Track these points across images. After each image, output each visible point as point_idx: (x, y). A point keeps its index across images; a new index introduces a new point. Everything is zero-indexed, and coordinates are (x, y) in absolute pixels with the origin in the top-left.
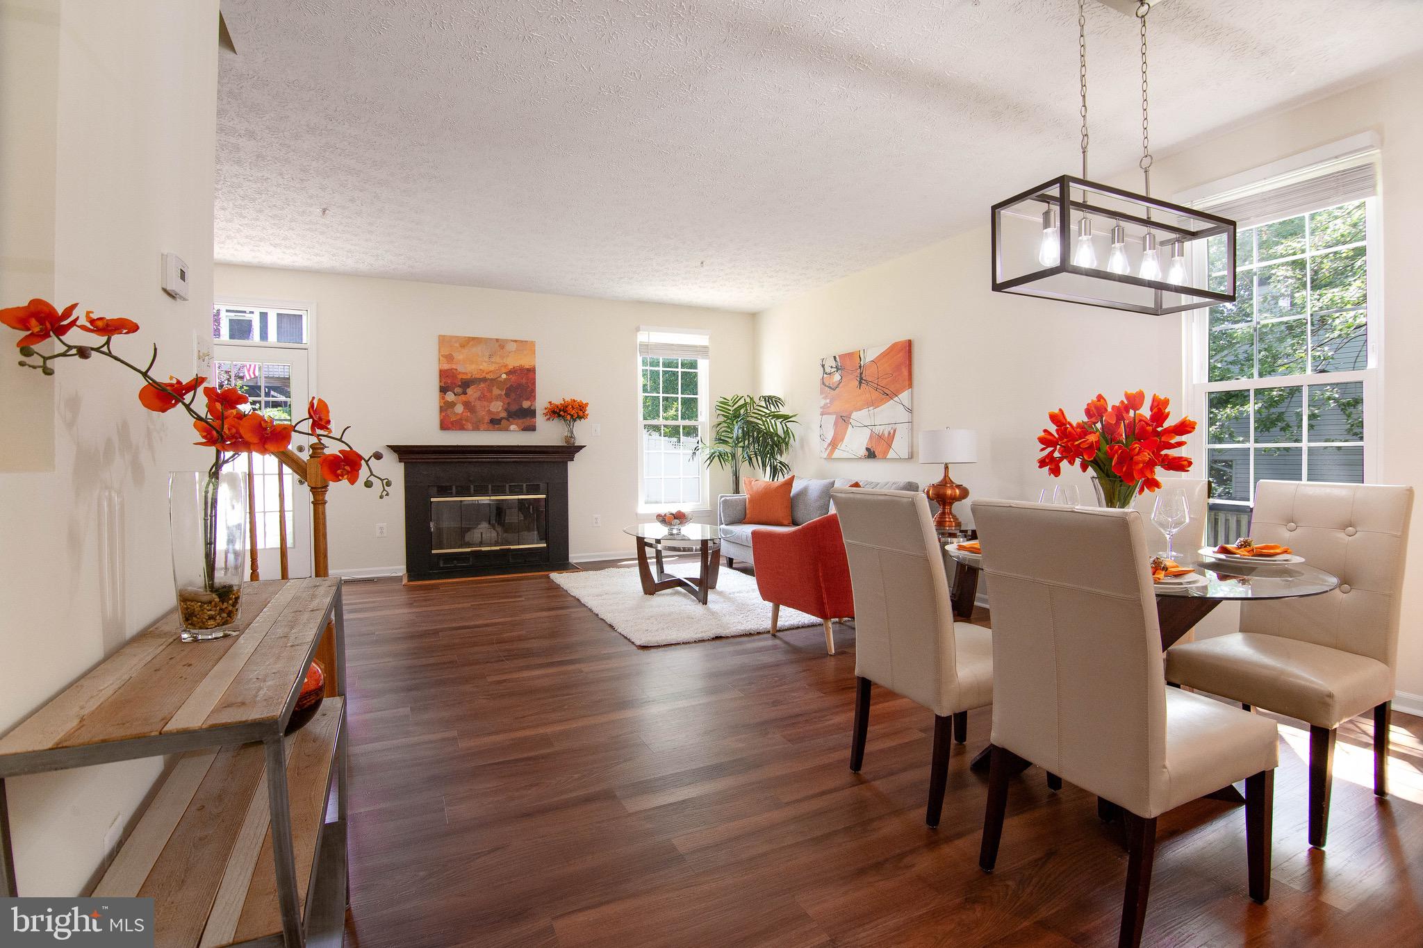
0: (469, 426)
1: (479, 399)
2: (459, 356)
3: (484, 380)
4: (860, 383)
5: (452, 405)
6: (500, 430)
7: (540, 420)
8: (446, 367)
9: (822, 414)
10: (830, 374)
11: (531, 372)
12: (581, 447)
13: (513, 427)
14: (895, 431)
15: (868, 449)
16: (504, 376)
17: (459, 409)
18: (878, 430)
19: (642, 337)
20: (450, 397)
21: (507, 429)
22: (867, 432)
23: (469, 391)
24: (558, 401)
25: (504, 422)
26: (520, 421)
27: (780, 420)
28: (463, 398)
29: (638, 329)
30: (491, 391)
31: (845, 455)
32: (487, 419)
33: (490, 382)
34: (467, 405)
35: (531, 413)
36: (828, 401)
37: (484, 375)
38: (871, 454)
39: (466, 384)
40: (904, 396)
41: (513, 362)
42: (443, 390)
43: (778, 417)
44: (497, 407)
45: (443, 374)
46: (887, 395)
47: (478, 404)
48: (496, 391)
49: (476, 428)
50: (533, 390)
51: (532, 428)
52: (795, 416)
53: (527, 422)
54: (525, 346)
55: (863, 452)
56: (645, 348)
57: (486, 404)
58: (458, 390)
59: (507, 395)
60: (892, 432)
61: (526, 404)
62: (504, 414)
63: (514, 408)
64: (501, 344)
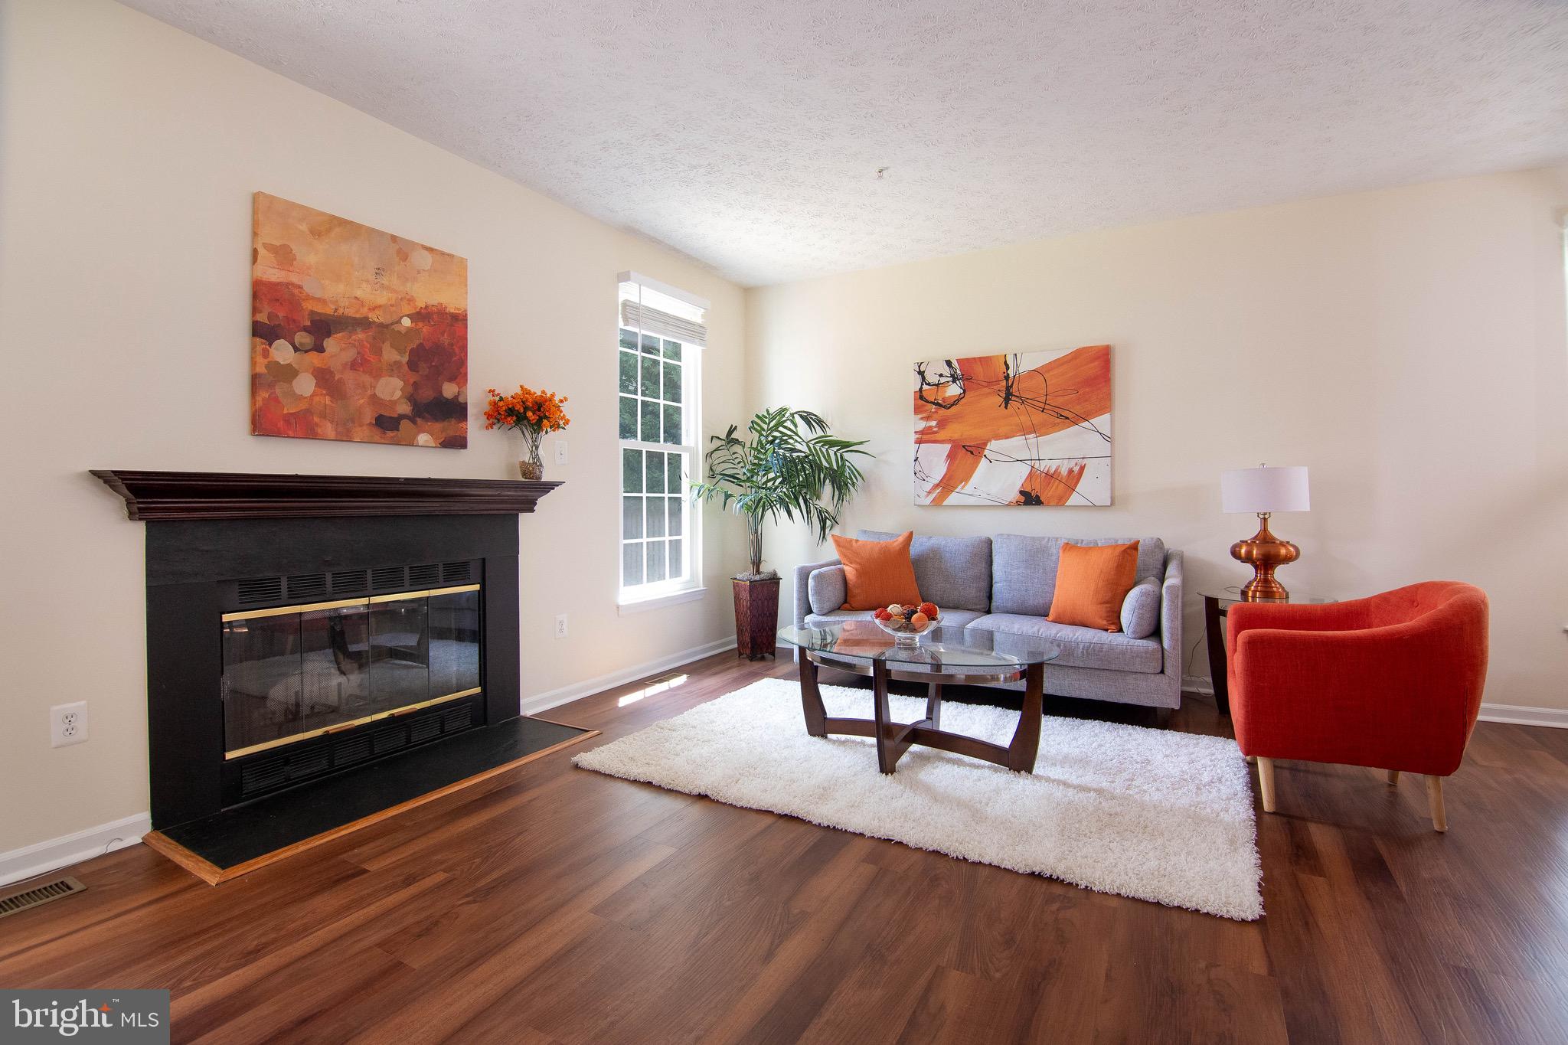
0: (329, 429)
1: (354, 366)
2: (310, 256)
3: (364, 323)
4: (1007, 400)
5: (288, 373)
6: (397, 443)
7: (474, 427)
8: (274, 275)
9: (919, 442)
10: (937, 385)
11: (459, 320)
12: (550, 486)
13: (423, 438)
14: (1082, 468)
15: (1022, 493)
16: (407, 322)
17: (305, 385)
18: (1043, 466)
19: (628, 292)
20: (282, 352)
21: (411, 443)
22: (1025, 470)
23: (330, 344)
24: (509, 389)
25: (405, 424)
26: (438, 426)
27: (835, 449)
28: (314, 358)
29: (624, 277)
30: (379, 352)
31: (971, 501)
32: (369, 416)
33: (383, 331)
34: (323, 377)
35: (456, 410)
36: (934, 423)
37: (364, 311)
38: (1029, 499)
39: (322, 328)
40: (1102, 421)
41: (428, 294)
42: (263, 332)
44: (392, 390)
45: (260, 292)
46: (1067, 418)
47: (350, 378)
48: (390, 355)
49: (344, 436)
50: (463, 362)
51: (458, 442)
52: (861, 443)
53: (450, 427)
54: (448, 265)
55: (1014, 495)
56: (631, 311)
57: (367, 379)
58: (302, 338)
59: (412, 365)
60: (1076, 469)
61: (449, 390)
62: (405, 408)
63: (426, 394)
64: (401, 249)
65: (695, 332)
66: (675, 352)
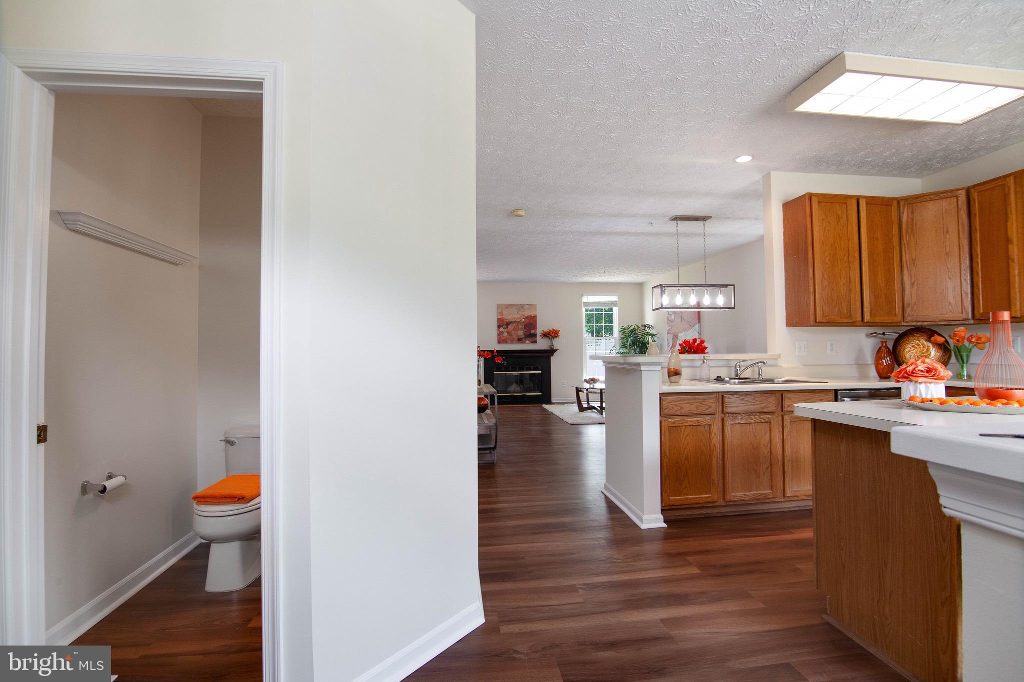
0: (509, 342)
1: (513, 330)
2: (505, 312)
3: (515, 322)
5: (503, 333)
6: (521, 343)
7: (539, 338)
8: (500, 317)
11: (535, 317)
12: (556, 350)
13: (527, 342)
16: (523, 320)
17: (505, 334)
19: (585, 299)
20: (502, 329)
21: (525, 343)
23: (509, 327)
24: (546, 330)
25: (524, 339)
26: (530, 339)
28: (507, 330)
29: (582, 295)
30: (518, 326)
32: (516, 339)
33: (518, 323)
34: (508, 333)
35: (535, 335)
37: (515, 319)
39: (508, 324)
41: (527, 313)
42: (499, 327)
43: (650, 335)
44: (521, 333)
45: (499, 320)
47: (513, 332)
48: (520, 327)
49: (512, 342)
50: (536, 325)
51: (535, 342)
53: (533, 339)
54: (532, 306)
56: (586, 304)
57: (516, 332)
58: (505, 326)
59: (525, 328)
61: (532, 332)
62: (523, 336)
63: (528, 333)
64: (522, 306)
65: (614, 303)
66: (611, 310)
